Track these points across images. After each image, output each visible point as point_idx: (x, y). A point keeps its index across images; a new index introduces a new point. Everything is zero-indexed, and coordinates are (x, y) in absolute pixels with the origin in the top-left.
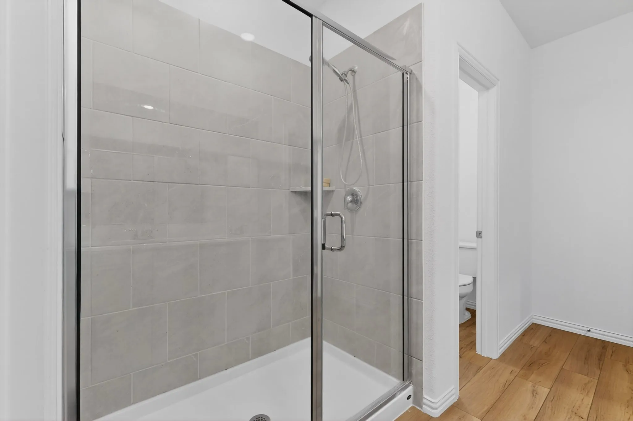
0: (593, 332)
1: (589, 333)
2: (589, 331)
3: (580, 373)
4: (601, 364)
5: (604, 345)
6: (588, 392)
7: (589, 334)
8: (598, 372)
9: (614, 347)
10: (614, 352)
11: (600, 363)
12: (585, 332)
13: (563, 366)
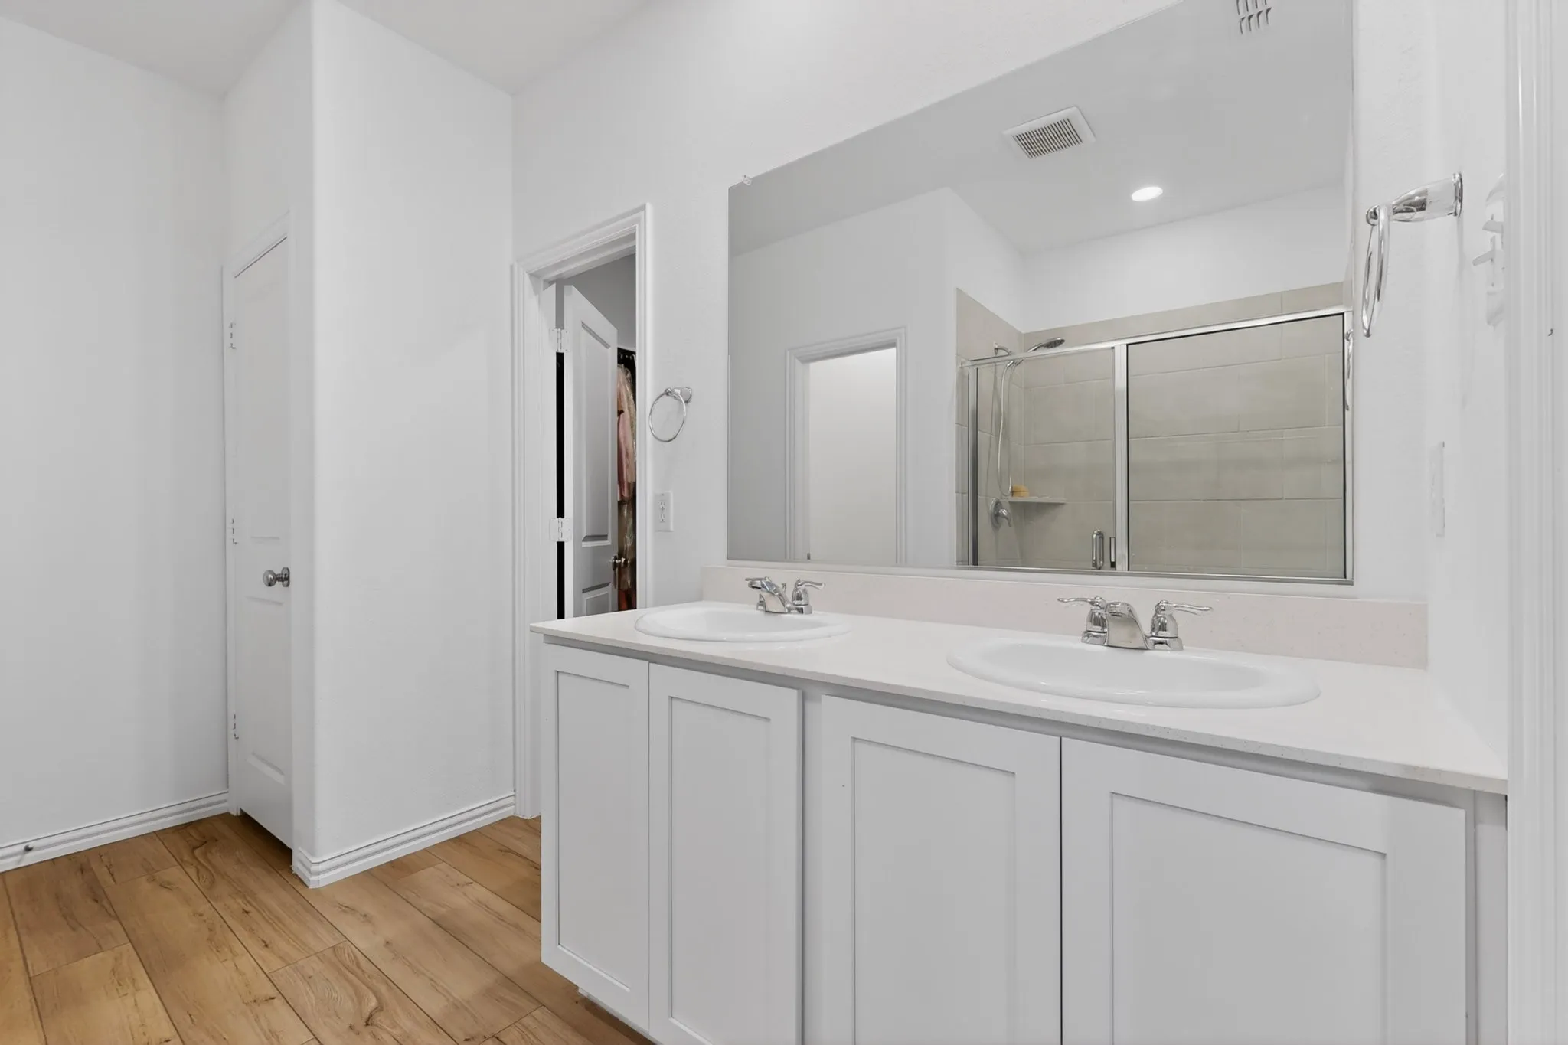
0: (40, 848)
1: (30, 854)
2: (28, 849)
3: (81, 955)
4: (107, 906)
5: (80, 864)
6: (134, 981)
7: (30, 859)
8: (114, 926)
9: (101, 856)
10: (111, 865)
11: (103, 906)
12: (18, 857)
13: (28, 973)
